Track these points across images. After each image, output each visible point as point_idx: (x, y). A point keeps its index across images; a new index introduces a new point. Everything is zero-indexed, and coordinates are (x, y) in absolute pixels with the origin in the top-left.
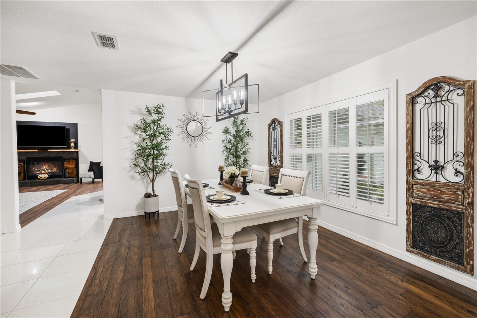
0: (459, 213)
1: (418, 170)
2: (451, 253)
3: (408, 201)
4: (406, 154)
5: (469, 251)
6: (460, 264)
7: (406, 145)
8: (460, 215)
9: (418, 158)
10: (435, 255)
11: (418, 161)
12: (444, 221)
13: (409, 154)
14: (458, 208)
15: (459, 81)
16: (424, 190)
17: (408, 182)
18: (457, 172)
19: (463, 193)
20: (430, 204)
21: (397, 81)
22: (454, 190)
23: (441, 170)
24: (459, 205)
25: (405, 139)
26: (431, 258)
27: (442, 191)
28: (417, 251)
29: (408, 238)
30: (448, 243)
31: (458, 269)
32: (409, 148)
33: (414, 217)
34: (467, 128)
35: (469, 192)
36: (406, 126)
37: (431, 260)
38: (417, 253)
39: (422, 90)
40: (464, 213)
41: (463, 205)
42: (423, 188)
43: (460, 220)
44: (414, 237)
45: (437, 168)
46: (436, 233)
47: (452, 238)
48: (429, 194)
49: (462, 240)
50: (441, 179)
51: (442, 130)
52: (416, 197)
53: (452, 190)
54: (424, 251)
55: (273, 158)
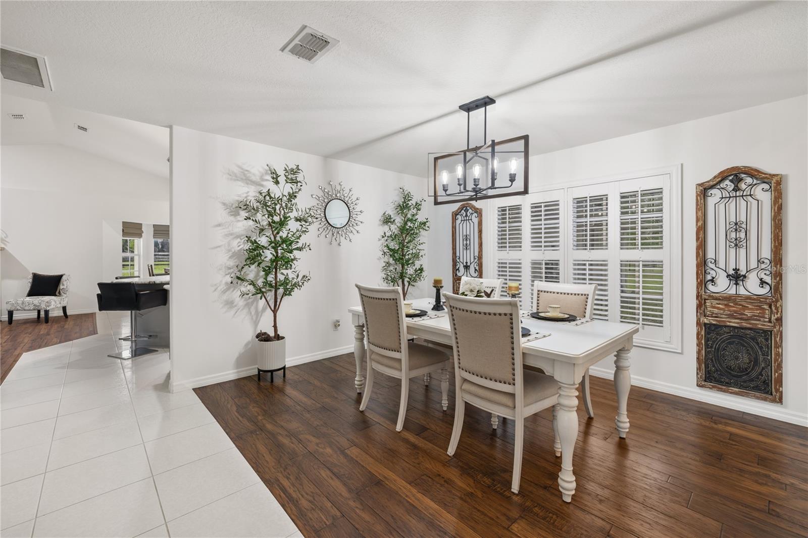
0: (765, 331)
1: (712, 280)
2: (756, 381)
3: (700, 321)
4: (697, 260)
5: (778, 376)
6: (767, 393)
7: (697, 249)
8: (767, 334)
9: (713, 266)
10: (736, 385)
11: (713, 269)
12: (746, 343)
13: (700, 260)
14: (764, 325)
15: (765, 174)
16: (720, 306)
17: (698, 296)
18: (763, 283)
19: (770, 307)
20: (728, 324)
21: (682, 165)
22: (759, 304)
23: (743, 280)
24: (765, 322)
25: (695, 241)
26: (730, 391)
27: (745, 306)
28: (712, 384)
29: (699, 369)
30: (752, 370)
31: (765, 399)
32: (701, 253)
33: (707, 340)
34: (775, 230)
35: (778, 306)
36: (697, 225)
37: (731, 393)
38: (711, 387)
39: (718, 180)
40: (771, 332)
41: (770, 321)
42: (719, 304)
43: (767, 340)
44: (707, 367)
45: (737, 277)
46: (737, 358)
47: (756, 362)
48: (727, 311)
49: (770, 364)
50: (742, 291)
51: (743, 230)
52: (710, 316)
53: (756, 304)
54: (721, 383)
55: (462, 265)
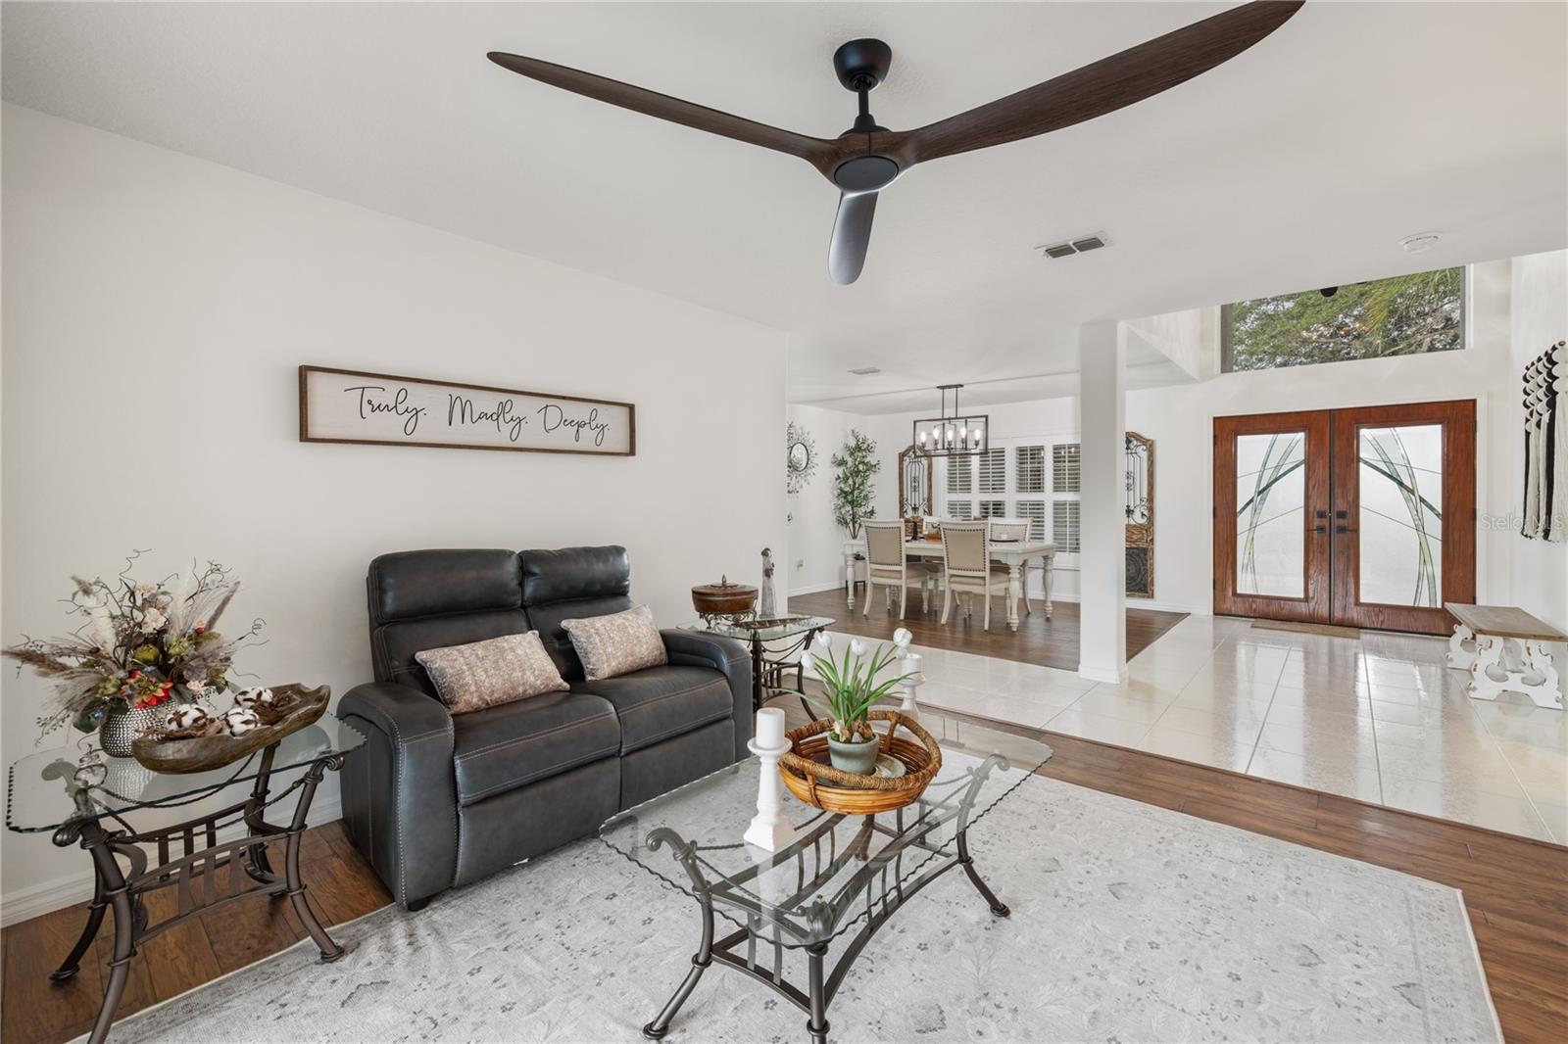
2: (1139, 585)
5: (1152, 579)
6: (1145, 593)
8: (1145, 550)
12: (1134, 558)
14: (1144, 545)
15: (1145, 439)
18: (1143, 515)
19: (1147, 532)
22: (1142, 530)
23: (1133, 514)
24: (1145, 542)
27: (1134, 532)
30: (1137, 577)
31: (1144, 597)
34: (1149, 479)
35: (1150, 530)
40: (1148, 549)
43: (1146, 555)
45: (1129, 512)
47: (1145, 571)
49: (1149, 571)
50: (1131, 522)
51: (1133, 478)
53: (1139, 530)
55: (910, 508)
